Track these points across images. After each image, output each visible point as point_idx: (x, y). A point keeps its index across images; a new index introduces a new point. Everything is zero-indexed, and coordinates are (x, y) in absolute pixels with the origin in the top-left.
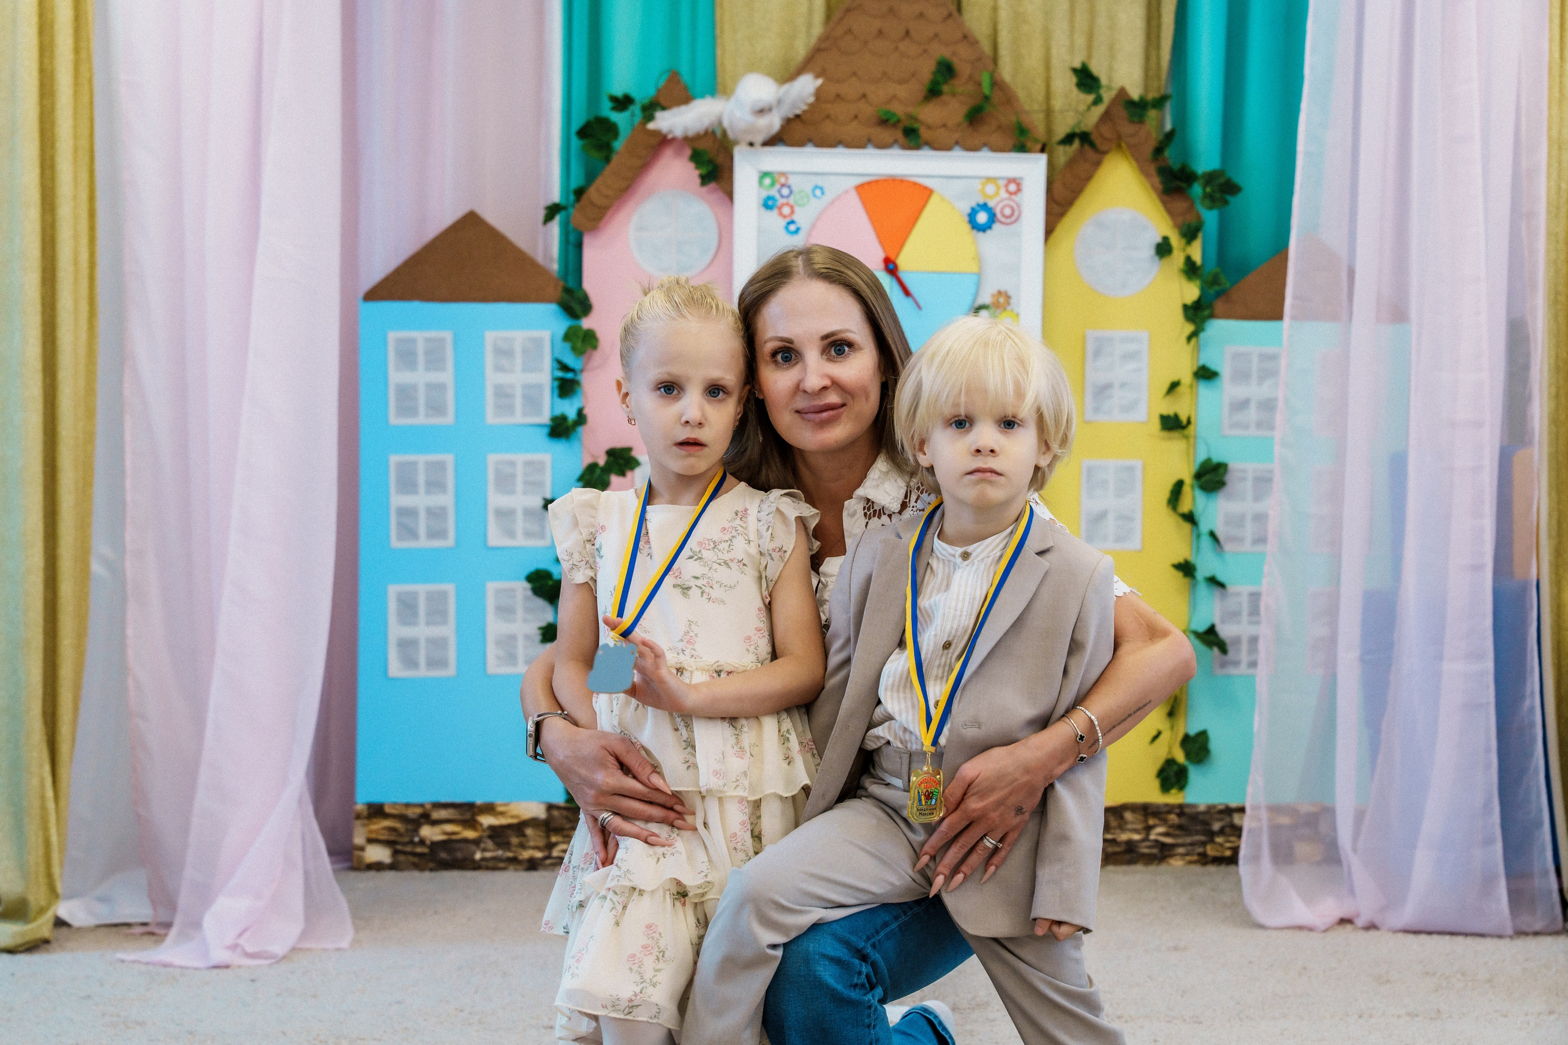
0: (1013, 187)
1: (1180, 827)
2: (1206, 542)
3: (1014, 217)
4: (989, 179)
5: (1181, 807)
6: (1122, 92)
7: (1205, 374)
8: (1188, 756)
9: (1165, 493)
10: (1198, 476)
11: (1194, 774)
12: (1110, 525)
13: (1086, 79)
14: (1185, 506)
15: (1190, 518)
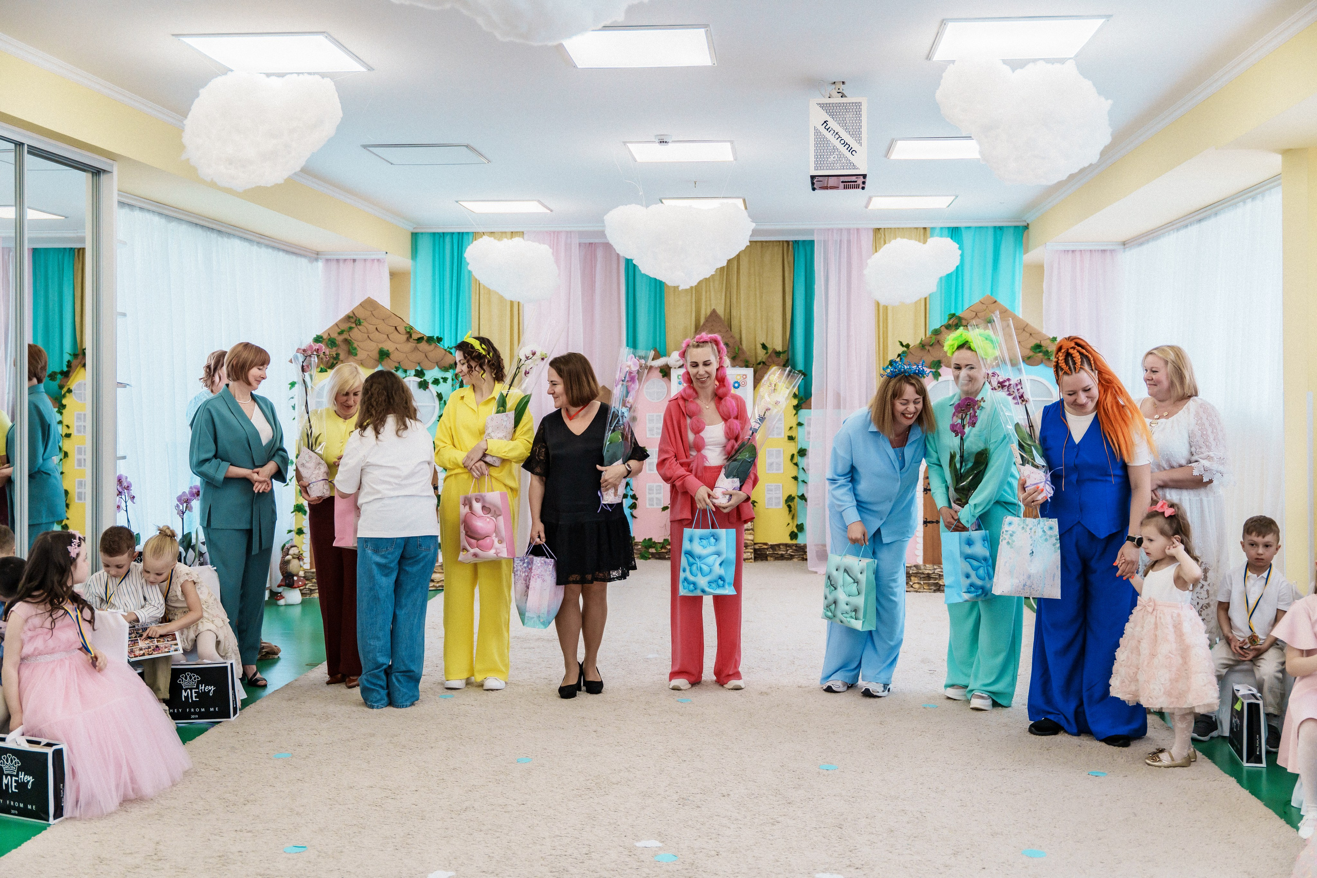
0: (744, 377)
1: (796, 550)
2: (801, 470)
3: (745, 384)
4: (738, 375)
5: (796, 544)
6: (774, 350)
7: (800, 424)
8: (798, 530)
9: (790, 457)
10: (799, 452)
11: (799, 534)
12: (774, 465)
13: (764, 346)
14: (795, 461)
15: (796, 464)
